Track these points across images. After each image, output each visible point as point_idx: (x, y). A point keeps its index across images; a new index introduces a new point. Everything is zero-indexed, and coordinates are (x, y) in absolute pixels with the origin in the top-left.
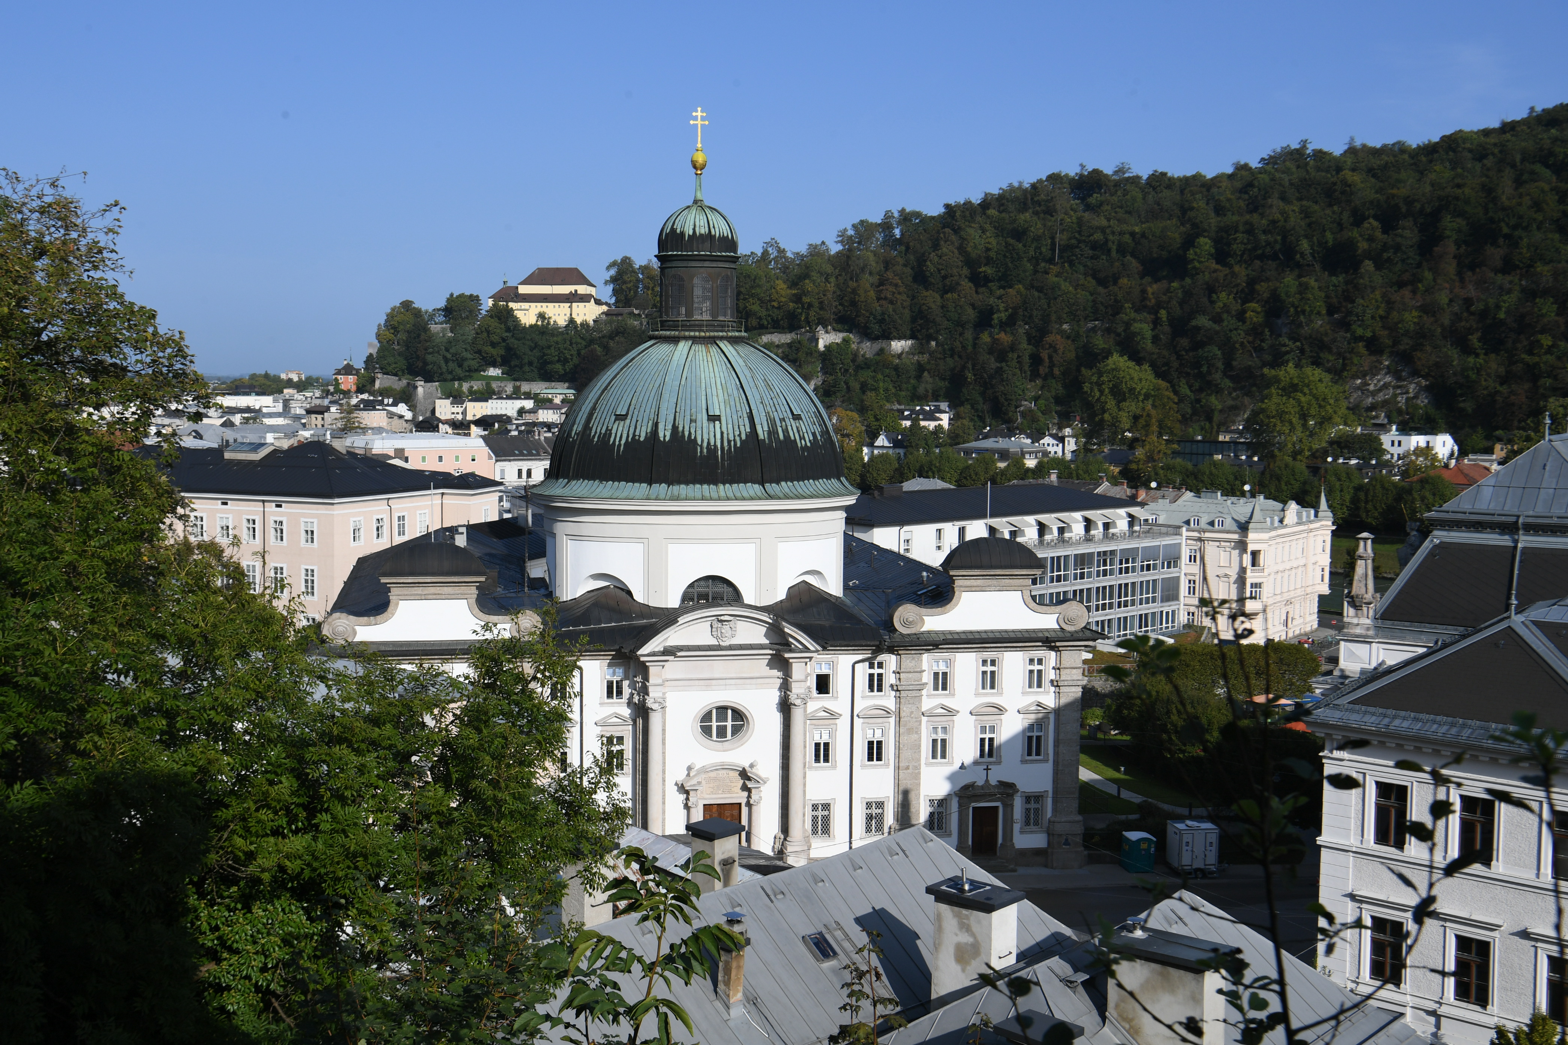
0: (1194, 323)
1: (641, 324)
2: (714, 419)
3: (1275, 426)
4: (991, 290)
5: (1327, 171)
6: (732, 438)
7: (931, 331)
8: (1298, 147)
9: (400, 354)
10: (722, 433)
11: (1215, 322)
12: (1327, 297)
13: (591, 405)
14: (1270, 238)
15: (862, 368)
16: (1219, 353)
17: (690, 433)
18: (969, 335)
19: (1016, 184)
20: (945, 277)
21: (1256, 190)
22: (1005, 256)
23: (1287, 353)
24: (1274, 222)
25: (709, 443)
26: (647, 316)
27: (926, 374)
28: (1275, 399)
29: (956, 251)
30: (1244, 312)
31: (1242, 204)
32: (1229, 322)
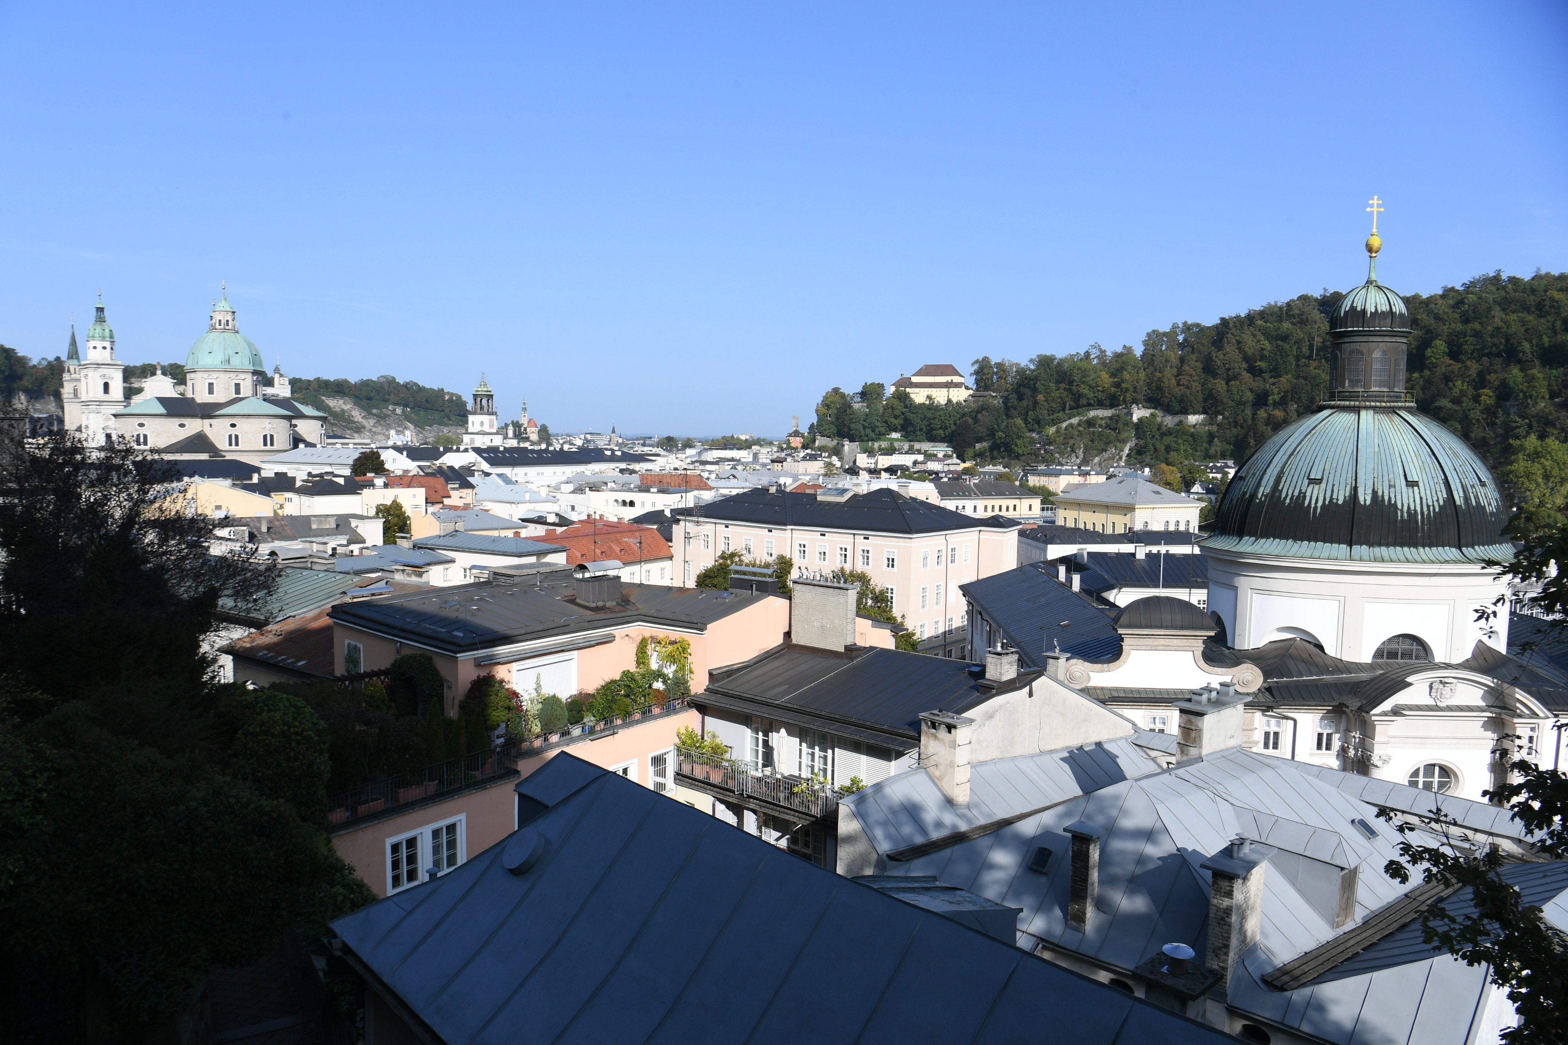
0: (1437, 404)
1: (999, 402)
2: (1412, 484)
3: (1523, 483)
4: (1264, 379)
5: (1524, 292)
6: (1430, 503)
7: (1219, 408)
8: (1494, 274)
9: (832, 423)
10: (1421, 498)
11: (1454, 403)
12: (1549, 385)
13: (1278, 469)
14: (1496, 340)
15: (1166, 435)
16: (1459, 426)
17: (1390, 498)
18: (1248, 412)
19: (1273, 303)
20: (1228, 369)
21: (1466, 306)
22: (1275, 354)
23: (1517, 427)
24: (1498, 328)
25: (1409, 508)
26: (1001, 397)
27: (1216, 439)
28: (1522, 464)
29: (1237, 351)
30: (1479, 396)
31: (1457, 316)
32: (1467, 403)
